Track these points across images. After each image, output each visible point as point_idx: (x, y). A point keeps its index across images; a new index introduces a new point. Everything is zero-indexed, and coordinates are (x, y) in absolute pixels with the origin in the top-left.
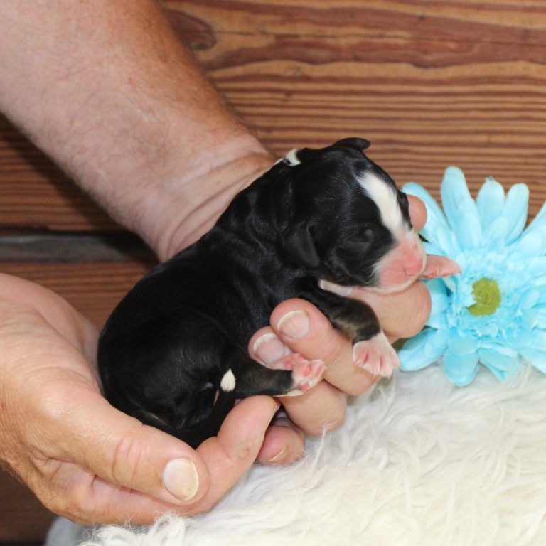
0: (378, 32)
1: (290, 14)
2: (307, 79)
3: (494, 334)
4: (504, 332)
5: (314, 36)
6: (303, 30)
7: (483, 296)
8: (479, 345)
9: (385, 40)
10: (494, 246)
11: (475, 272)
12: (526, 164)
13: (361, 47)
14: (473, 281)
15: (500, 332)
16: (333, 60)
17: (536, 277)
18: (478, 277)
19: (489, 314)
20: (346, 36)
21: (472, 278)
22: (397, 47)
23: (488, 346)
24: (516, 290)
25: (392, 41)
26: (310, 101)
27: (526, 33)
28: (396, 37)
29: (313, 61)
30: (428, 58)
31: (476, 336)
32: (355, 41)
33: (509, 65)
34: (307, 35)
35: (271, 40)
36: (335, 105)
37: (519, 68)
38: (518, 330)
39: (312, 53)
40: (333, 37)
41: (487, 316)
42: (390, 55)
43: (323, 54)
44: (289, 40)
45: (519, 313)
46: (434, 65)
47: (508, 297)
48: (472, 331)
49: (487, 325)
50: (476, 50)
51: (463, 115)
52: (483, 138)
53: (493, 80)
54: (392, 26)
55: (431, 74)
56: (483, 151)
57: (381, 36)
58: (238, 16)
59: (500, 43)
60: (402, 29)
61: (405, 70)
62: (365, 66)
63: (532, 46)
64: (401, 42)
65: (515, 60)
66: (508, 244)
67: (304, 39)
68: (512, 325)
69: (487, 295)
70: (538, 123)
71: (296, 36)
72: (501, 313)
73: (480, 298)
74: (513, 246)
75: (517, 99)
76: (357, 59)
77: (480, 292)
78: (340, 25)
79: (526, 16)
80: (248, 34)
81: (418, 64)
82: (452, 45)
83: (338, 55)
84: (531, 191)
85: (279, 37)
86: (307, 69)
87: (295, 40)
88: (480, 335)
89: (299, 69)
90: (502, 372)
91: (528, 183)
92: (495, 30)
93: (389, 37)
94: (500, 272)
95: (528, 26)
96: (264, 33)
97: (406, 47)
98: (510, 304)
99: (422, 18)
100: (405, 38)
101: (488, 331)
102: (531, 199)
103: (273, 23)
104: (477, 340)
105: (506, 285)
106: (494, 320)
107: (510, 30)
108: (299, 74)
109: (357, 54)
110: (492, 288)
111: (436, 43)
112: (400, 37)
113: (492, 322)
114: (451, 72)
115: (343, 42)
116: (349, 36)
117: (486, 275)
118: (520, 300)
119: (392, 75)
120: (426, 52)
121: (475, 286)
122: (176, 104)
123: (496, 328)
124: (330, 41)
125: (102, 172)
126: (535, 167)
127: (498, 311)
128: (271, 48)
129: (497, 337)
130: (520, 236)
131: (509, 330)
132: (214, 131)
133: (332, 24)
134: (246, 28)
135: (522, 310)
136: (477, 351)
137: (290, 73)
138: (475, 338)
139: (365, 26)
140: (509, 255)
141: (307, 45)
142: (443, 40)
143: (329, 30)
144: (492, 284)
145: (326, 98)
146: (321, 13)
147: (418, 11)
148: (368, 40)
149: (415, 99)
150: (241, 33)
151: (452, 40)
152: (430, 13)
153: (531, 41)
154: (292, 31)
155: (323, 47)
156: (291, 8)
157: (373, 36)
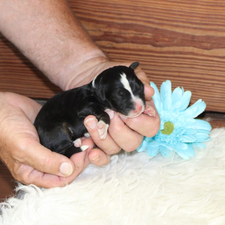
0: (140, 33)
1: (110, 25)
2: (114, 48)
3: (167, 141)
4: (172, 141)
5: (118, 33)
6: (114, 31)
7: (167, 128)
8: (161, 144)
9: (143, 36)
10: (175, 110)
11: (167, 118)
12: (192, 84)
13: (134, 38)
14: (165, 122)
15: (170, 141)
16: (124, 42)
17: (188, 125)
18: (167, 121)
19: (168, 134)
20: (129, 34)
21: (165, 120)
22: (147, 39)
23: (164, 145)
24: (180, 128)
25: (145, 36)
26: (115, 56)
27: (193, 37)
28: (147, 35)
29: (117, 42)
30: (158, 43)
31: (161, 141)
32: (132, 35)
33: (186, 48)
34: (115, 33)
35: (102, 33)
37: (190, 49)
38: (177, 142)
39: (117, 39)
40: (124, 34)
41: (167, 135)
42: (145, 41)
43: (120, 40)
44: (108, 34)
45: (178, 136)
46: (160, 46)
47: (176, 130)
48: (160, 139)
49: (166, 138)
50: (175, 42)
51: (169, 65)
52: (177, 74)
53: (181, 53)
54: (146, 31)
55: (158, 49)
56: (176, 78)
57: (141, 34)
58: (91, 24)
59: (184, 40)
60: (149, 32)
61: (149, 47)
62: (135, 45)
63: (196, 41)
64: (148, 37)
65: (189, 46)
67: (114, 34)
68: (175, 140)
69: (169, 128)
70: (197, 70)
71: (111, 32)
72: (173, 135)
73: (166, 128)
74: (182, 113)
75: (189, 60)
76: (133, 42)
77: (167, 126)
78: (127, 30)
79: (193, 31)
80: (94, 31)
81: (154, 45)
82: (167, 39)
83: (126, 40)
84: (192, 94)
85: (105, 32)
86: (115, 45)
87: (111, 34)
88: (162, 140)
89: (112, 44)
90: (166, 154)
91: (191, 91)
92: (183, 35)
93: (144, 35)
94: (175, 121)
95: (194, 34)
96: (100, 31)
97: (150, 39)
98: (176, 132)
99: (156, 29)
101: (166, 140)
102: (192, 97)
103: (103, 27)
104: (161, 142)
105: (176, 125)
106: (169, 137)
107: (188, 35)
108: (112, 46)
109: (133, 40)
110: (171, 125)
111: (161, 38)
112: (149, 35)
113: (168, 138)
114: (166, 49)
115: (128, 36)
116: (130, 34)
117: (170, 120)
118: (180, 132)
119: (145, 49)
120: (157, 41)
121: (165, 123)
123: (169, 140)
124: (123, 35)
126: (195, 86)
127: (172, 134)
128: (102, 36)
129: (168, 143)
130: (186, 109)
131: (173, 141)
133: (124, 29)
134: (94, 29)
135: (179, 135)
136: (160, 146)
137: (109, 46)
138: (160, 141)
139: (136, 30)
140: (180, 115)
141: (115, 36)
142: (163, 37)
143: (123, 31)
144: (172, 124)
145: (121, 55)
146: (120, 25)
147: (155, 26)
148: (137, 35)
149: (153, 58)
150: (92, 30)
151: (167, 38)
152: (159, 27)
153: (195, 40)
154: (110, 31)
155: (121, 37)
156: (110, 22)
157: (139, 34)
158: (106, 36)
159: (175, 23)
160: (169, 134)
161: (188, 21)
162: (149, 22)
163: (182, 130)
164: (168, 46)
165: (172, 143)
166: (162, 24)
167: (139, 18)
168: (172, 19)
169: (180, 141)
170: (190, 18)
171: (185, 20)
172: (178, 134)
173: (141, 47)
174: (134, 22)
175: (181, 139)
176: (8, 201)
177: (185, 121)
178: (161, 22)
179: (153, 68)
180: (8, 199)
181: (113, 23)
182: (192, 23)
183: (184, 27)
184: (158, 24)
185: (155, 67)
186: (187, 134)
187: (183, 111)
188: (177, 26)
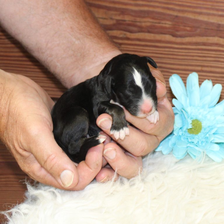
0: (158, 21)
1: (123, 12)
2: (128, 39)
3: (196, 142)
4: (200, 142)
5: (132, 21)
6: (128, 18)
7: (195, 127)
8: (189, 145)
9: (161, 25)
10: (203, 107)
11: (194, 116)
13: (151, 27)
14: (192, 119)
15: (198, 142)
16: (139, 32)
17: (217, 124)
18: (194, 118)
20: (145, 22)
21: (192, 118)
22: (166, 28)
23: (192, 146)
24: (209, 127)
25: (164, 25)
26: (129, 48)
29: (131, 32)
31: (188, 141)
32: (148, 24)
33: (211, 38)
34: (129, 21)
35: (114, 22)
36: (139, 50)
37: (215, 40)
38: (206, 143)
39: (132, 28)
40: (140, 22)
41: (194, 135)
42: (162, 31)
43: (135, 29)
44: (121, 22)
45: (208, 135)
46: (181, 36)
47: (205, 129)
48: (187, 139)
49: (194, 138)
53: (204, 44)
54: (164, 19)
55: (179, 40)
57: (159, 23)
58: (101, 11)
59: (208, 29)
60: (168, 20)
61: (168, 37)
62: (152, 35)
63: (221, 31)
64: (167, 26)
65: (214, 36)
66: (210, 108)
67: (127, 22)
68: (204, 140)
69: (197, 127)
71: (125, 21)
72: (201, 135)
73: (193, 127)
74: (211, 109)
76: (149, 32)
77: (194, 125)
78: (144, 17)
80: (105, 19)
81: (174, 36)
82: (188, 29)
83: (141, 30)
85: (117, 20)
86: (129, 35)
87: (124, 22)
88: (190, 141)
89: (125, 34)
90: (195, 156)
92: (207, 23)
93: (162, 23)
94: (204, 118)
95: (220, 23)
96: (112, 19)
97: (169, 28)
98: (205, 132)
99: (177, 17)
100: (169, 25)
101: (193, 140)
103: (116, 15)
104: (188, 143)
105: (204, 124)
106: (197, 137)
107: (212, 24)
108: (125, 36)
109: (149, 30)
110: (199, 124)
111: (182, 27)
112: (168, 24)
113: (196, 138)
114: (187, 40)
115: (143, 24)
116: (147, 22)
117: (198, 118)
118: (209, 131)
119: (163, 39)
120: (177, 31)
121: (193, 121)
122: (89, 37)
123: (197, 140)
124: (138, 24)
125: (58, 64)
127: (200, 134)
128: (114, 25)
129: (197, 143)
130: (215, 106)
131: (202, 142)
132: (104, 48)
134: (104, 16)
135: (209, 135)
136: (187, 147)
137: (121, 36)
139: (153, 18)
140: (209, 112)
141: (129, 25)
142: (185, 26)
143: (138, 19)
144: (199, 123)
145: (136, 47)
146: (135, 11)
147: (175, 14)
148: (154, 24)
149: (172, 50)
150: (102, 18)
151: (188, 27)
152: (180, 15)
153: (221, 29)
154: (123, 19)
155: (135, 26)
156: (124, 9)
157: (156, 23)
158: (119, 25)
159: (198, 10)
160: (197, 134)
161: (213, 7)
162: (168, 9)
163: (212, 129)
164: (190, 36)
165: (200, 144)
166: (183, 11)
167: (157, 4)
168: (195, 5)
169: (211, 141)
170: (215, 4)
171: (210, 7)
172: (207, 133)
173: (158, 37)
174: (151, 9)
175: (212, 139)
176: (19, 207)
177: (215, 118)
178: (182, 8)
179: (172, 61)
180: (19, 205)
181: (127, 9)
182: (218, 10)
183: (209, 14)
184: (179, 11)
185: (175, 60)
186: (218, 133)
187: (213, 107)
188: (200, 13)
